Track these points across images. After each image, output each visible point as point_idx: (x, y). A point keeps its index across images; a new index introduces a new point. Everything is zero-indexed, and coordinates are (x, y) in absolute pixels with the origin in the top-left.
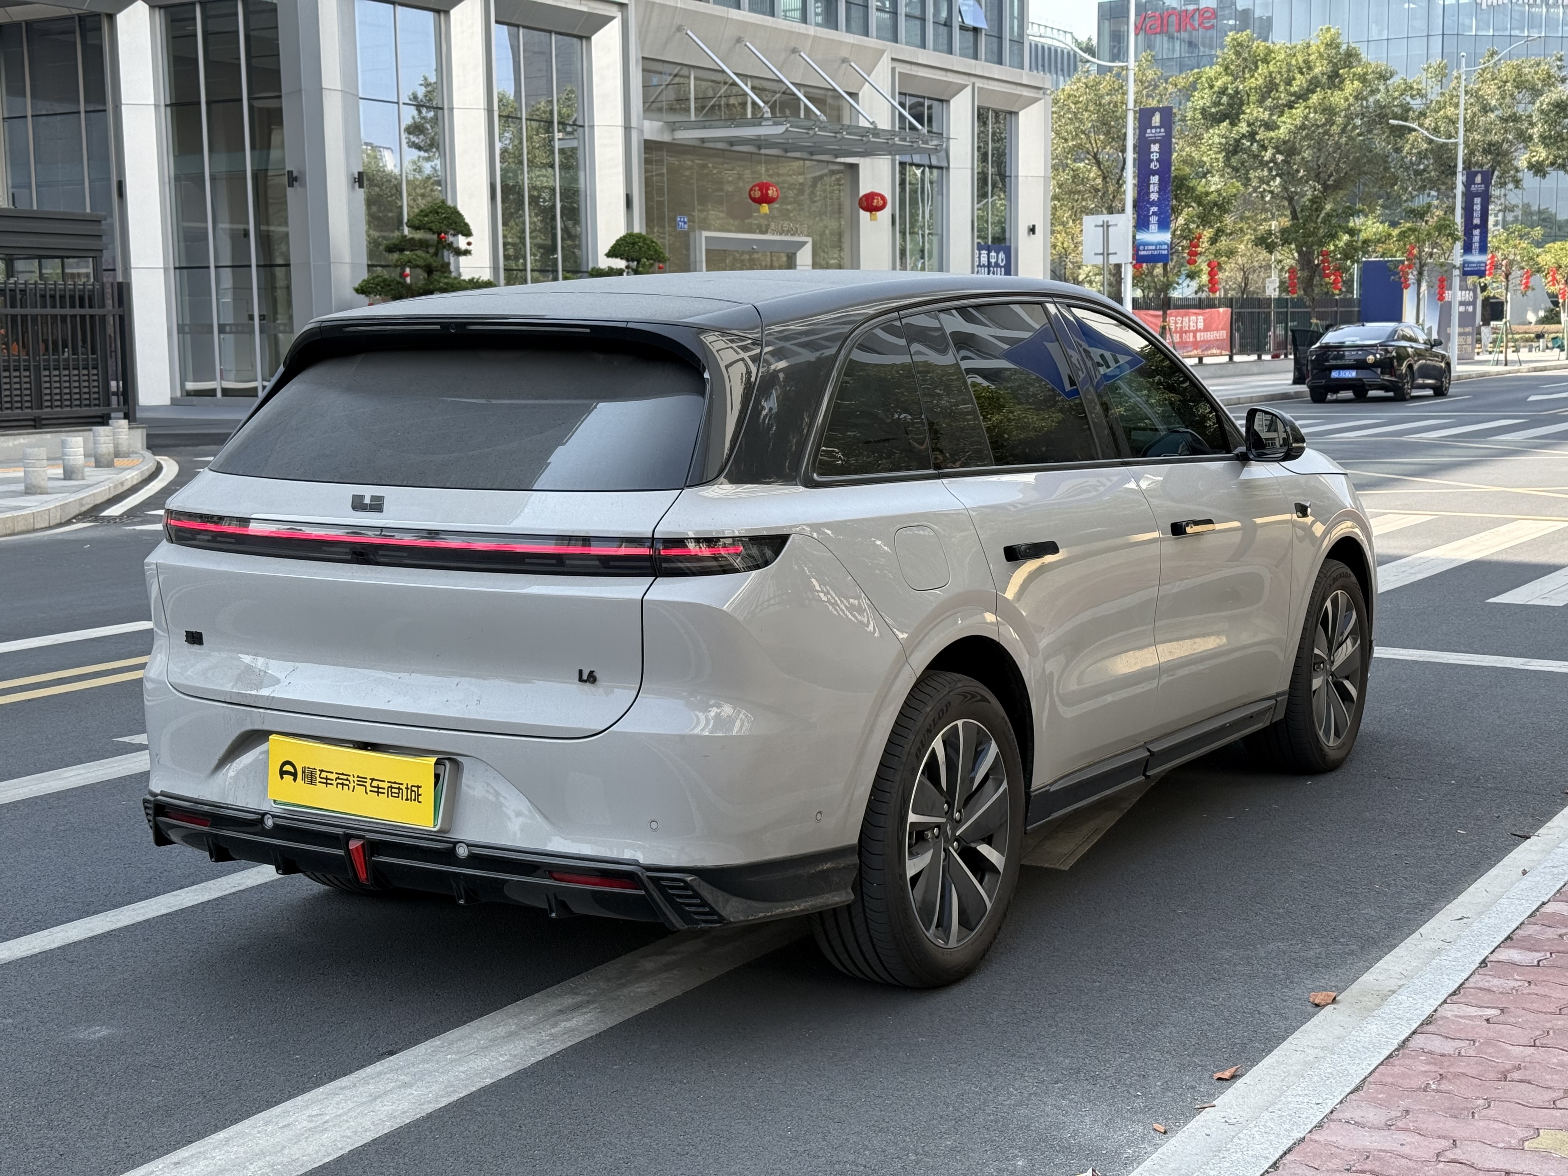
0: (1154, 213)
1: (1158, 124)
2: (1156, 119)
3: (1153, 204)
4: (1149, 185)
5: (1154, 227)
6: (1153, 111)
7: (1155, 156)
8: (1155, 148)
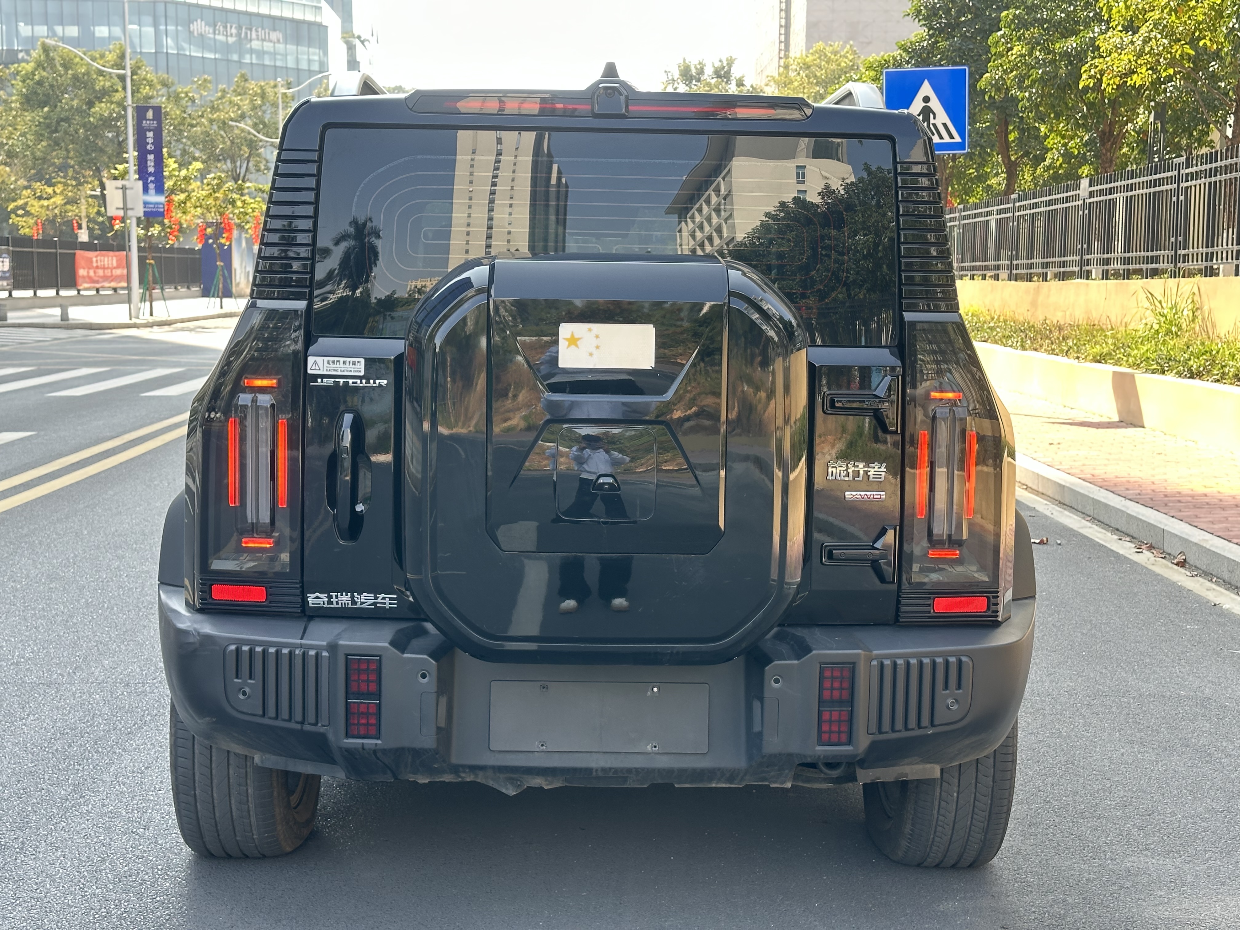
0: (151, 181)
1: (151, 118)
2: (150, 114)
3: (150, 174)
4: (146, 161)
5: (152, 191)
6: (147, 109)
7: (150, 141)
8: (150, 134)
